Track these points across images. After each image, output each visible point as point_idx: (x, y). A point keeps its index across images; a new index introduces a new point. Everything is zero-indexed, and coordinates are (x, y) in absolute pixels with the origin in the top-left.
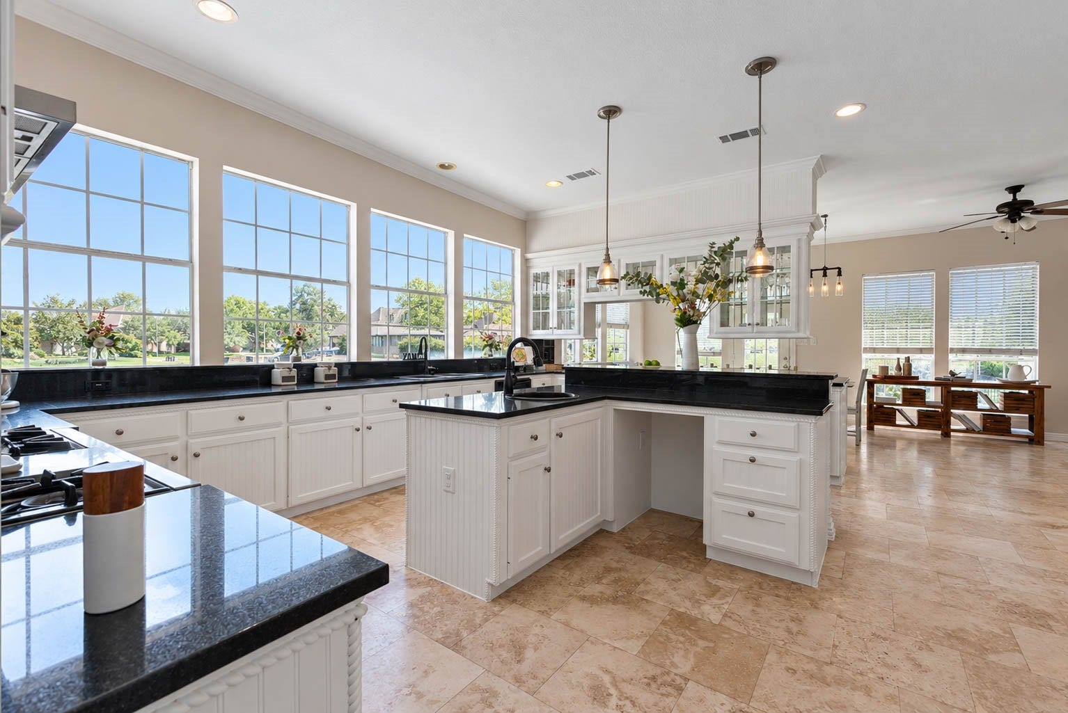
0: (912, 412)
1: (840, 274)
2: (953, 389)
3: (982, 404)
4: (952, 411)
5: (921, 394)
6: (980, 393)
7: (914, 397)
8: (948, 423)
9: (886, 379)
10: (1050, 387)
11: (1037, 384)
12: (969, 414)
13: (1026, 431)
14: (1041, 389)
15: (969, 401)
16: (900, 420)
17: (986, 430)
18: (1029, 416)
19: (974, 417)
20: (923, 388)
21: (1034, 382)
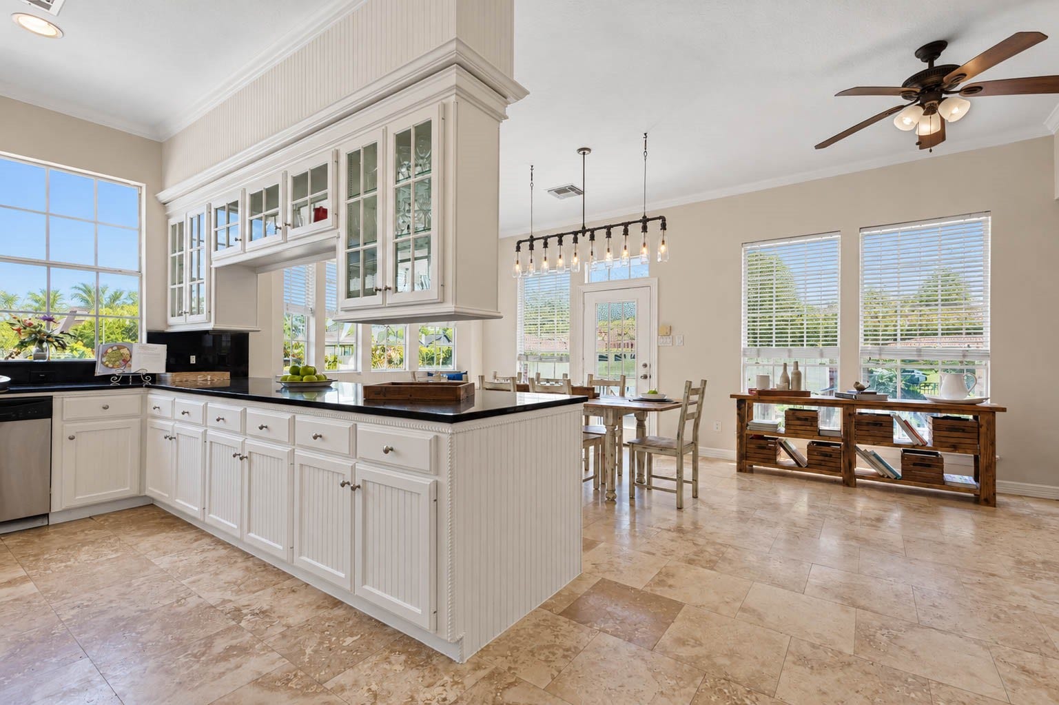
0: (799, 445)
1: (664, 227)
2: (858, 410)
3: (900, 435)
4: (858, 445)
5: (812, 419)
6: (899, 418)
7: (801, 422)
8: (851, 464)
9: (765, 395)
10: (1004, 410)
11: (985, 404)
12: (881, 451)
13: (969, 480)
14: (992, 411)
15: (880, 430)
16: (783, 458)
17: (907, 476)
18: (975, 456)
19: (891, 457)
20: (813, 408)
21: (981, 401)
